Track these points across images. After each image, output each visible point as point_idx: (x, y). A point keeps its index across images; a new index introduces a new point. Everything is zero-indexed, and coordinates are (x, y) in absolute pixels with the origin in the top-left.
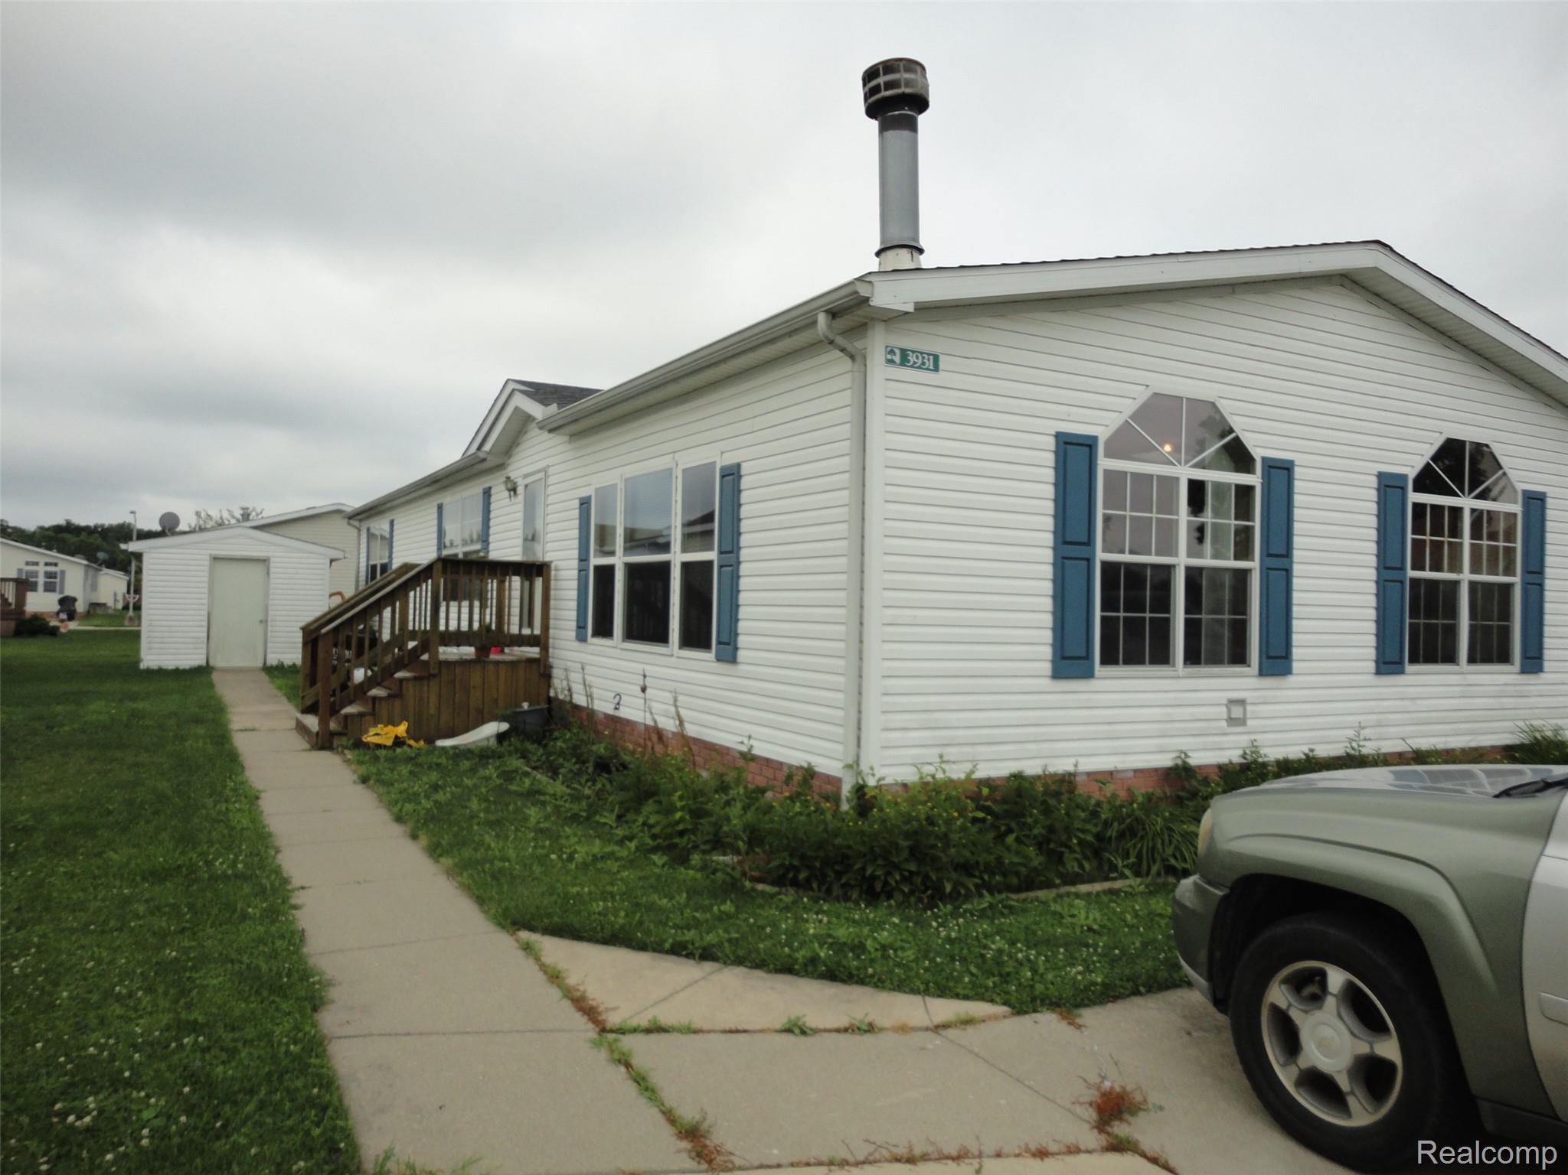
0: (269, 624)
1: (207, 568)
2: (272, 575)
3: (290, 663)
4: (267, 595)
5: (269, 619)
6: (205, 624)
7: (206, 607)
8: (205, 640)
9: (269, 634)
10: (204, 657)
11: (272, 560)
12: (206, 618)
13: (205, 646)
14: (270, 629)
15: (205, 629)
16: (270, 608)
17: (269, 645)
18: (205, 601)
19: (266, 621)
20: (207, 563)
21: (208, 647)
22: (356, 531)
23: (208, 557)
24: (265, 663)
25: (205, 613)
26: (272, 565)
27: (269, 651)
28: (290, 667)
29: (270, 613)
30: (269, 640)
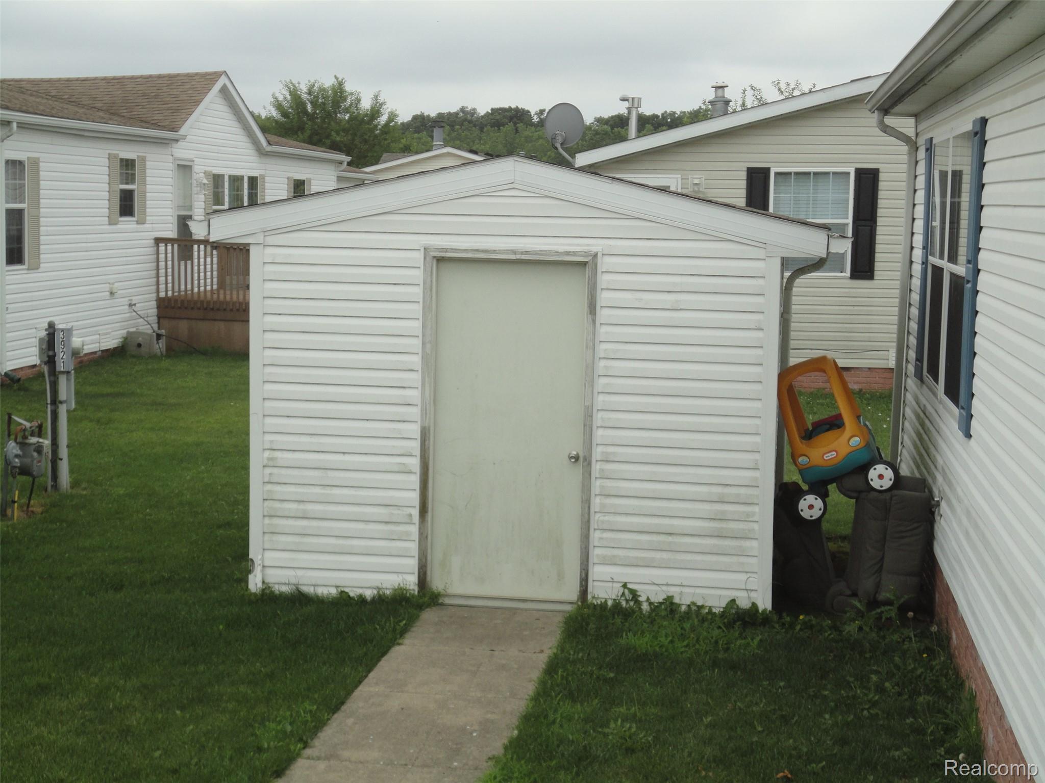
0: (596, 467)
1: (417, 292)
2: (603, 315)
3: (658, 598)
4: (589, 376)
5: (598, 452)
6: (414, 463)
7: (414, 412)
8: (415, 512)
9: (596, 502)
10: (412, 564)
11: (605, 263)
12: (415, 446)
13: (414, 530)
14: (597, 485)
15: (415, 480)
16: (599, 418)
17: (596, 536)
18: (414, 395)
19: (588, 462)
20: (418, 275)
21: (423, 537)
22: (905, 148)
23: (420, 256)
24: (584, 592)
25: (414, 430)
26: (604, 280)
27: (596, 553)
28: (655, 608)
29: (600, 434)
30: (596, 519)
